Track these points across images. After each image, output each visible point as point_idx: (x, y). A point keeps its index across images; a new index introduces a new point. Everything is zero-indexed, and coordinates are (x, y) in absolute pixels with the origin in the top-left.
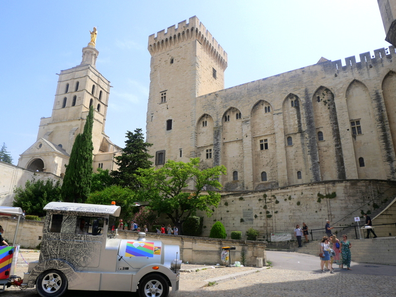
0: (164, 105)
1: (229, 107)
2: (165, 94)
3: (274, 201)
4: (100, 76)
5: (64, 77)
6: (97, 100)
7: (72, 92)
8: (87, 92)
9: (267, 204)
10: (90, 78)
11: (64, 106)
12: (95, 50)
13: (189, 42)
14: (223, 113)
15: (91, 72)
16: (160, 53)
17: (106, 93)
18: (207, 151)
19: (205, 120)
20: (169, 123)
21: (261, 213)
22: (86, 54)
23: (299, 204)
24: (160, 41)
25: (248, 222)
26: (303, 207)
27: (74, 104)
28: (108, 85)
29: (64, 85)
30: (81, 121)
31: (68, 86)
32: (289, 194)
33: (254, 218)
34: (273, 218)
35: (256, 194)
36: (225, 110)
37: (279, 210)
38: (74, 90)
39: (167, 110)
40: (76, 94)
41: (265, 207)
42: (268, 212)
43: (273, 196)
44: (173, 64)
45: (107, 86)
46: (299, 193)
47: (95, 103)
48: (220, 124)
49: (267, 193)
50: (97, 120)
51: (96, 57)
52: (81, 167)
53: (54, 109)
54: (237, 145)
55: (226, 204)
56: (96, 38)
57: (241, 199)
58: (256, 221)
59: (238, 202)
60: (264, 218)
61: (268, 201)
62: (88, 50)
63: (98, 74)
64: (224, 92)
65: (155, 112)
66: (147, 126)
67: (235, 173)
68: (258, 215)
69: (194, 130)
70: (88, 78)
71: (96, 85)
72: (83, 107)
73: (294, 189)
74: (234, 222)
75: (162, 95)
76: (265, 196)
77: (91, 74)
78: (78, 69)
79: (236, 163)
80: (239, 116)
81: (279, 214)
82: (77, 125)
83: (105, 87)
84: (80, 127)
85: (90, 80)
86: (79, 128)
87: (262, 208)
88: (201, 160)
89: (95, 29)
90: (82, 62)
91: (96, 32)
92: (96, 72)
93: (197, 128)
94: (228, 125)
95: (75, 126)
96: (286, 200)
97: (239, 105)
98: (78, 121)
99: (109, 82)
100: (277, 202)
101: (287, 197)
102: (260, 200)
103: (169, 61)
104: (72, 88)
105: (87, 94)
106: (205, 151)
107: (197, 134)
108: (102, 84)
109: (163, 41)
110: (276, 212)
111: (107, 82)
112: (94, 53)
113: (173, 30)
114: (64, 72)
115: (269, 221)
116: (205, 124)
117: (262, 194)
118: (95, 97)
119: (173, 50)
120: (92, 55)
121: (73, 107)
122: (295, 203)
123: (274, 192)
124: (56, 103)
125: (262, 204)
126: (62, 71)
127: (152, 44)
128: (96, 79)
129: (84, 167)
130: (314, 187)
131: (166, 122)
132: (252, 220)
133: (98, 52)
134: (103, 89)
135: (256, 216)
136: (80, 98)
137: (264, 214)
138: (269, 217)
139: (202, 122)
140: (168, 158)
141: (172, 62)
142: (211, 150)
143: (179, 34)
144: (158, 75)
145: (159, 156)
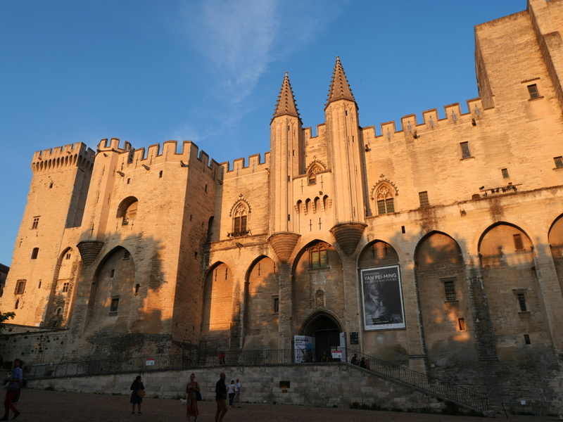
0: (34, 231)
2: (38, 219)
9: (42, 342)
13: (70, 167)
16: (41, 173)
18: (65, 284)
19: (69, 252)
20: (36, 251)
23: (62, 343)
24: (44, 161)
25: (26, 355)
32: (58, 336)
34: (43, 352)
35: (37, 335)
37: (49, 347)
39: (37, 238)
41: (40, 345)
42: (41, 348)
43: (47, 336)
44: (51, 189)
46: (64, 336)
49: (43, 334)
55: (15, 341)
57: (26, 338)
58: (32, 354)
59: (23, 340)
60: (37, 352)
61: (43, 340)
65: (25, 237)
68: (34, 350)
69: (56, 263)
73: (62, 332)
74: (17, 355)
75: (35, 220)
76: (42, 336)
81: (48, 350)
87: (38, 345)
88: (58, 293)
93: (60, 260)
100: (49, 341)
101: (56, 338)
102: (38, 339)
103: (49, 185)
106: (63, 284)
107: (59, 265)
109: (46, 161)
110: (46, 349)
113: (58, 152)
115: (40, 355)
116: (68, 257)
117: (40, 334)
119: (54, 173)
123: (48, 334)
125: (39, 342)
127: (36, 162)
131: (33, 249)
132: (29, 353)
135: (33, 351)
137: (38, 350)
138: (41, 352)
139: (66, 255)
140: (27, 288)
141: (51, 187)
142: (68, 284)
143: (63, 158)
144: (36, 198)
145: (20, 285)
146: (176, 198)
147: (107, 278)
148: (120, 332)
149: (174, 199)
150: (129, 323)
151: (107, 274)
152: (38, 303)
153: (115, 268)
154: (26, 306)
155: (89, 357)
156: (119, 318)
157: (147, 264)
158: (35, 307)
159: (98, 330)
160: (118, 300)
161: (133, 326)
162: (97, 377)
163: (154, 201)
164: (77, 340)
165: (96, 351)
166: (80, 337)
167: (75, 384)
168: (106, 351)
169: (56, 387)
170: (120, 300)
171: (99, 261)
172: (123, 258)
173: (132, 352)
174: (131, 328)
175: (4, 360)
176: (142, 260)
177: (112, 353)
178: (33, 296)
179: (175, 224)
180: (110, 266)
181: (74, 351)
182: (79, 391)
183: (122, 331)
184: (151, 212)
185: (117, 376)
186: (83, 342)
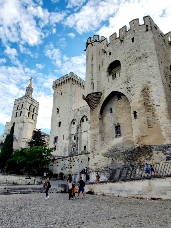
0: (58, 115)
1: (83, 116)
2: (59, 109)
3: (73, 161)
4: (34, 101)
5: (17, 102)
6: (32, 112)
7: (20, 110)
9: (71, 162)
10: (28, 102)
11: (16, 116)
13: (69, 84)
14: (81, 118)
16: (57, 90)
17: (37, 108)
18: (75, 136)
19: (74, 121)
20: (60, 123)
21: (68, 166)
22: (27, 90)
23: (81, 162)
25: (64, 170)
26: (83, 163)
27: (20, 115)
28: (38, 104)
29: (16, 106)
30: (23, 123)
31: (18, 106)
32: (79, 158)
33: (66, 168)
34: (72, 168)
35: (68, 158)
36: (82, 117)
37: (75, 165)
39: (59, 117)
40: (22, 110)
41: (70, 164)
42: (71, 166)
43: (73, 159)
44: (62, 95)
46: (82, 157)
47: (31, 114)
48: (80, 124)
51: (32, 92)
53: (12, 118)
54: (86, 133)
55: (57, 162)
56: (32, 82)
57: (62, 160)
58: (67, 169)
60: (69, 168)
61: (71, 161)
62: (28, 88)
64: (81, 108)
65: (54, 118)
66: (51, 125)
67: (85, 147)
68: (68, 167)
69: (69, 127)
71: (31, 105)
72: (25, 116)
73: (80, 156)
74: (59, 170)
75: (57, 110)
76: (70, 159)
77: (28, 100)
78: (23, 98)
79: (85, 142)
80: (87, 120)
82: (22, 125)
83: (36, 105)
86: (22, 127)
87: (69, 164)
88: (72, 141)
89: (32, 78)
90: (26, 94)
92: (31, 99)
93: (71, 126)
94: (83, 124)
96: (77, 160)
97: (87, 115)
100: (74, 161)
101: (78, 159)
102: (69, 161)
103: (61, 94)
104: (20, 108)
105: (27, 110)
106: (74, 136)
107: (70, 128)
108: (34, 104)
109: (58, 84)
110: (74, 166)
113: (63, 79)
114: (17, 100)
115: (71, 169)
116: (74, 123)
117: (69, 158)
119: (62, 88)
120: (30, 91)
121: (20, 117)
122: (80, 162)
123: (73, 157)
124: (13, 115)
125: (69, 162)
126: (16, 99)
127: (54, 86)
128: (30, 102)
130: (87, 155)
131: (58, 123)
132: (65, 169)
133: (33, 89)
136: (23, 112)
137: (70, 166)
138: (71, 167)
139: (73, 123)
140: (59, 140)
141: (62, 94)
142: (76, 136)
143: (65, 81)
144: (56, 101)
145: (55, 139)
146: (149, 50)
147: (108, 114)
148: (128, 147)
149: (147, 51)
150: (135, 139)
151: (108, 112)
152: (64, 146)
153: (112, 107)
154: (59, 148)
155: (107, 167)
156: (124, 138)
157: (139, 96)
158: (63, 148)
159: (110, 148)
160: (119, 126)
161: (139, 141)
162: (131, 182)
163: (132, 57)
164: (96, 156)
165: (112, 162)
166: (98, 154)
167: (111, 189)
168: (120, 162)
169: (95, 191)
170: (121, 126)
171: (101, 105)
172: (117, 99)
173: (144, 161)
174: (137, 143)
175: (53, 173)
176: (134, 95)
177: (125, 163)
178: (62, 143)
179: (152, 66)
180: (108, 107)
181: (95, 164)
182: (116, 195)
183: (130, 146)
184: (132, 63)
185: (151, 181)
186: (101, 157)
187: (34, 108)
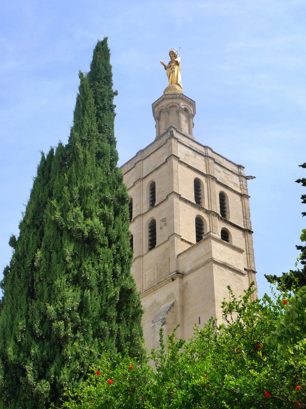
4: (210, 153)
6: (215, 219)
7: (141, 215)
8: (181, 198)
10: (181, 162)
12: (182, 97)
15: (180, 146)
17: (238, 198)
22: (163, 116)
27: (153, 244)
28: (240, 176)
30: (177, 280)
38: (146, 207)
40: (154, 214)
45: (236, 179)
47: (212, 226)
50: (225, 265)
51: (190, 117)
52: (61, 281)
56: (179, 73)
62: (164, 103)
63: (202, 150)
70: (175, 162)
71: (202, 179)
72: (177, 240)
77: (181, 151)
83: (233, 181)
84: (178, 299)
85: (181, 168)
86: (178, 303)
89: (173, 55)
91: (178, 59)
92: (195, 146)
95: (166, 301)
98: (171, 283)
99: (239, 167)
105: (182, 204)
108: (220, 175)
111: (235, 169)
112: (182, 105)
118: (207, 212)
120: (178, 112)
121: (153, 252)
128: (199, 163)
129: (78, 281)
133: (192, 103)
134: (226, 187)
136: (164, 220)
187: (222, 197)
